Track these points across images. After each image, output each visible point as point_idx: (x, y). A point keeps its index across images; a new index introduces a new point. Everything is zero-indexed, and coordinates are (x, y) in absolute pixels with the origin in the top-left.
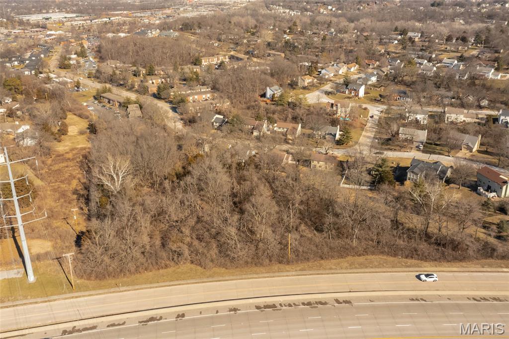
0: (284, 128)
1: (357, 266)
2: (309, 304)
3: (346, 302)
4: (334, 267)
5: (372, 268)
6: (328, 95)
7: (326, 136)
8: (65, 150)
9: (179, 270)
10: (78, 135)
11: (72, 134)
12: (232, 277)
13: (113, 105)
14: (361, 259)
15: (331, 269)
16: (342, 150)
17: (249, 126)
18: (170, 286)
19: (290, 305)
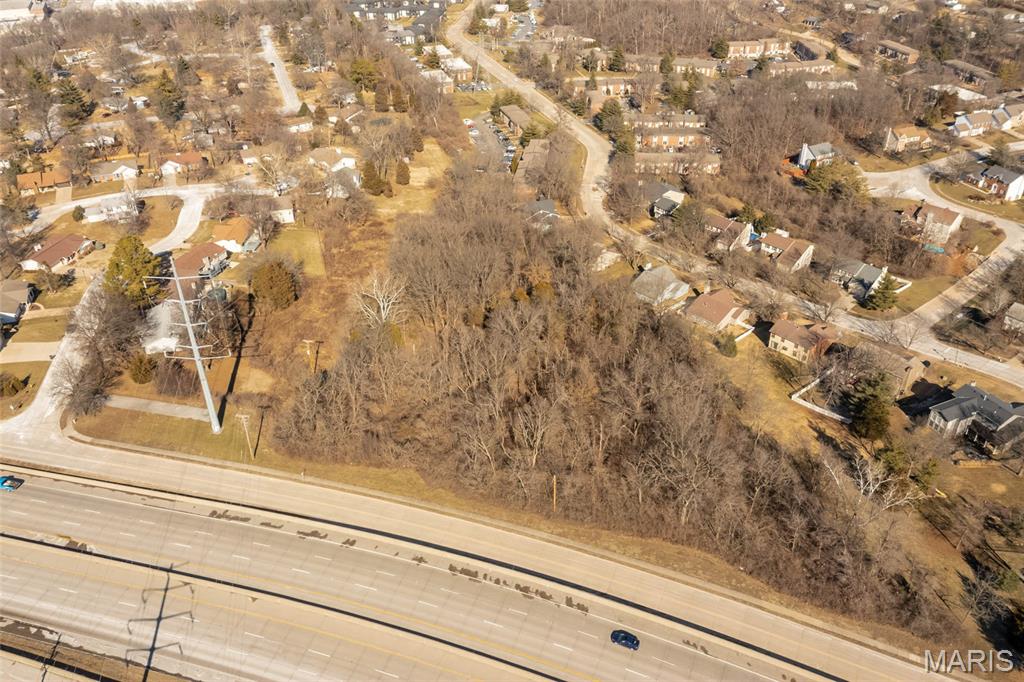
0: (775, 248)
1: (652, 558)
2: (526, 589)
3: (581, 607)
4: (614, 547)
5: (675, 569)
6: (937, 181)
7: (851, 285)
8: (389, 215)
9: (394, 475)
10: (425, 188)
11: (416, 184)
12: (454, 512)
13: (512, 132)
14: (671, 549)
15: (607, 548)
16: (865, 321)
17: (715, 229)
18: (365, 495)
19: (497, 582)
